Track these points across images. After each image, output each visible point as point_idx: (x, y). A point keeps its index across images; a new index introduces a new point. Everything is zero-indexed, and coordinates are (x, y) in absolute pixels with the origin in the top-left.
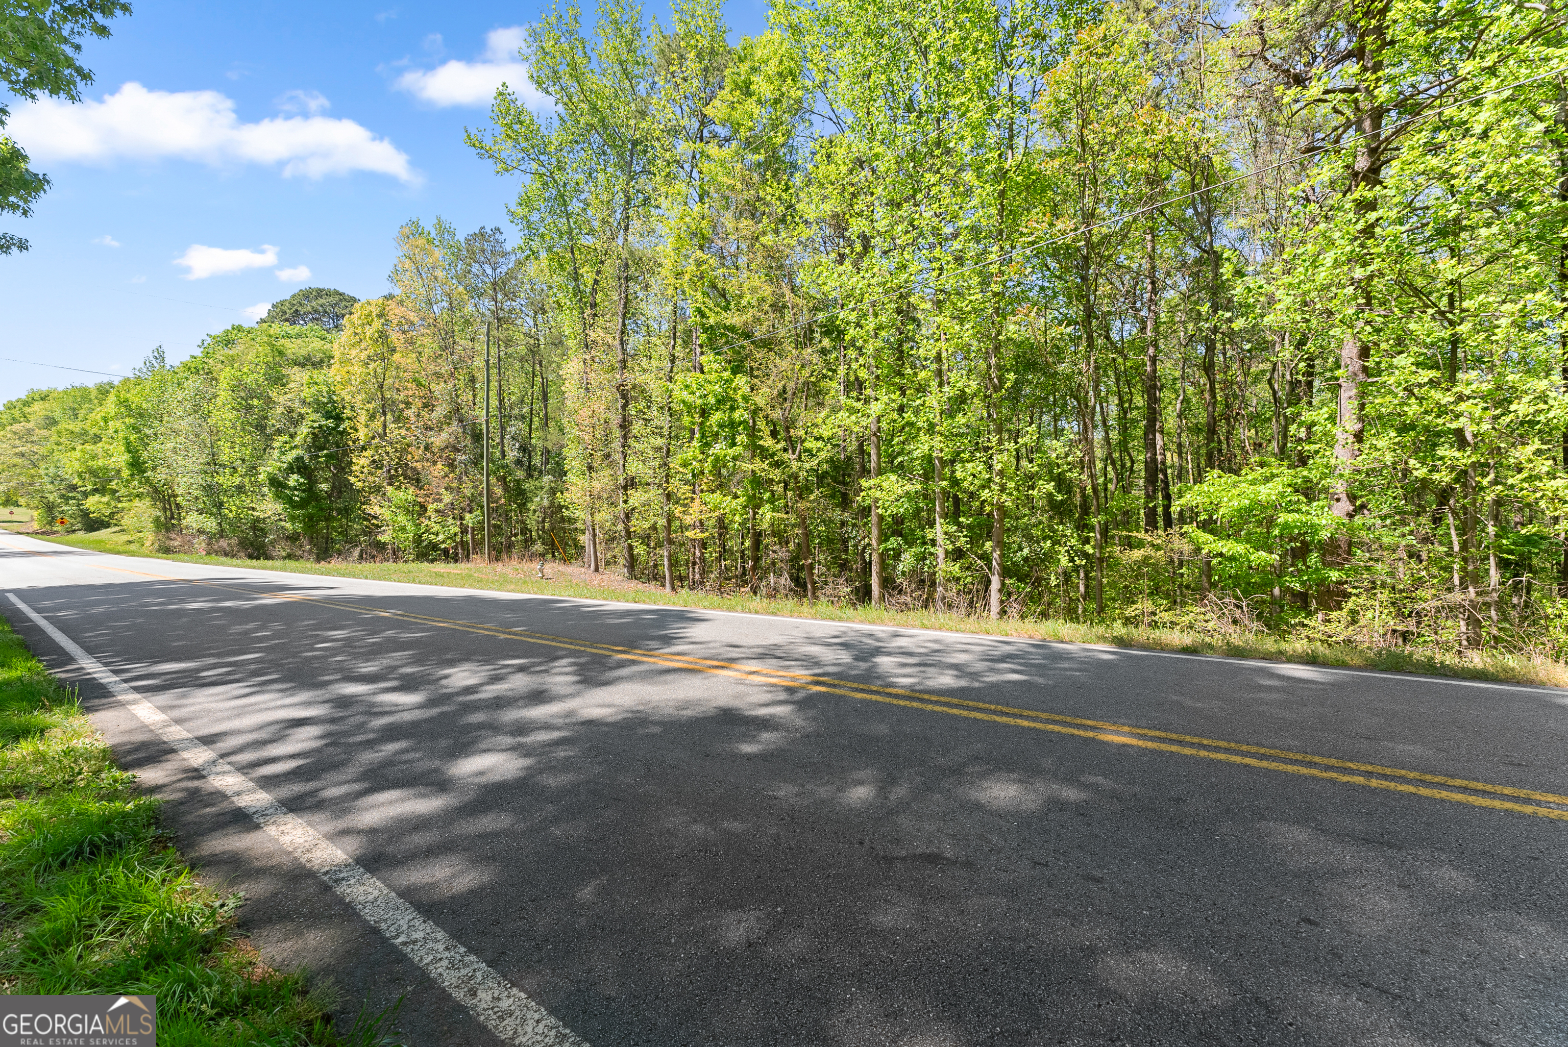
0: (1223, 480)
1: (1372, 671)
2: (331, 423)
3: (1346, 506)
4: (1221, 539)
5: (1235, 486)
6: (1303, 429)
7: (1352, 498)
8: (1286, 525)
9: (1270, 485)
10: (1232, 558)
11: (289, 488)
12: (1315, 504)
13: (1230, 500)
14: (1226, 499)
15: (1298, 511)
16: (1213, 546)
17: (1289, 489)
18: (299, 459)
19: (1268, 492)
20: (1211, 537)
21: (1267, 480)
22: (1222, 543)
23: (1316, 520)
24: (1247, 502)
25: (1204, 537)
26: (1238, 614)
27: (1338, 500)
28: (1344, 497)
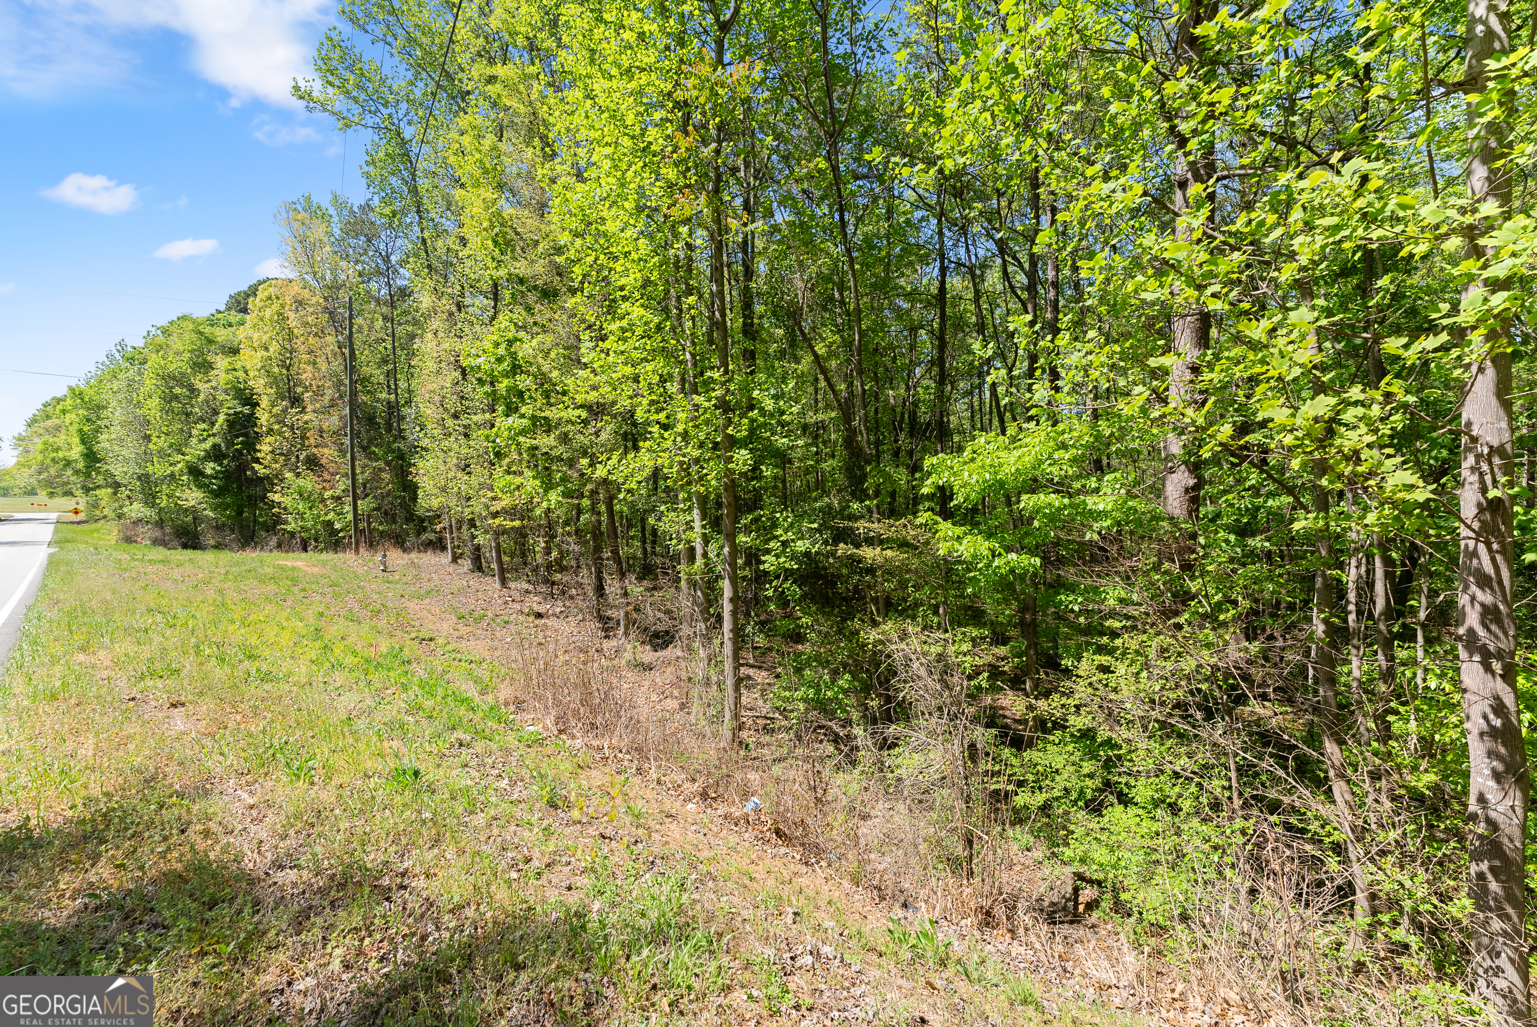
2: (246, 410)
11: (207, 476)
18: (215, 446)
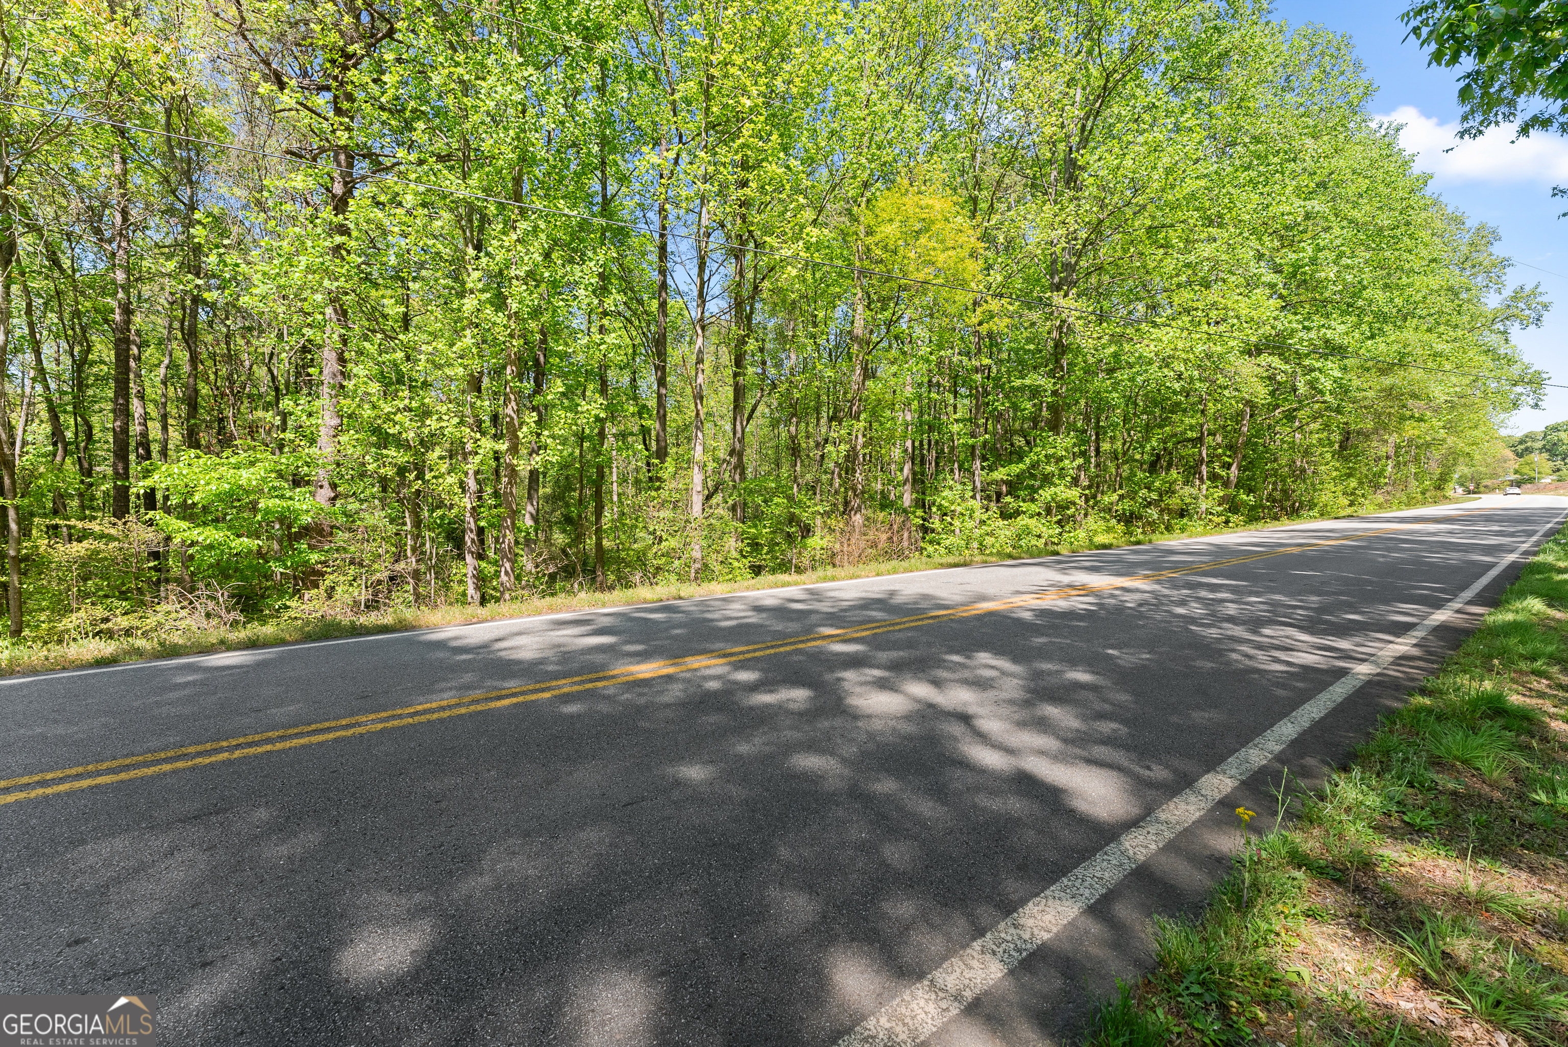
0: (201, 461)
1: (305, 643)
3: (327, 492)
4: (198, 525)
5: (215, 468)
6: (278, 418)
7: (334, 486)
8: (267, 511)
9: (252, 470)
10: (211, 547)
12: (298, 490)
13: (208, 484)
14: (202, 482)
15: (282, 497)
16: (186, 534)
17: (273, 475)
19: (247, 476)
20: (184, 525)
21: (252, 464)
22: (198, 530)
23: (297, 505)
24: (227, 486)
25: (174, 524)
26: (211, 605)
27: (321, 487)
28: (326, 484)
